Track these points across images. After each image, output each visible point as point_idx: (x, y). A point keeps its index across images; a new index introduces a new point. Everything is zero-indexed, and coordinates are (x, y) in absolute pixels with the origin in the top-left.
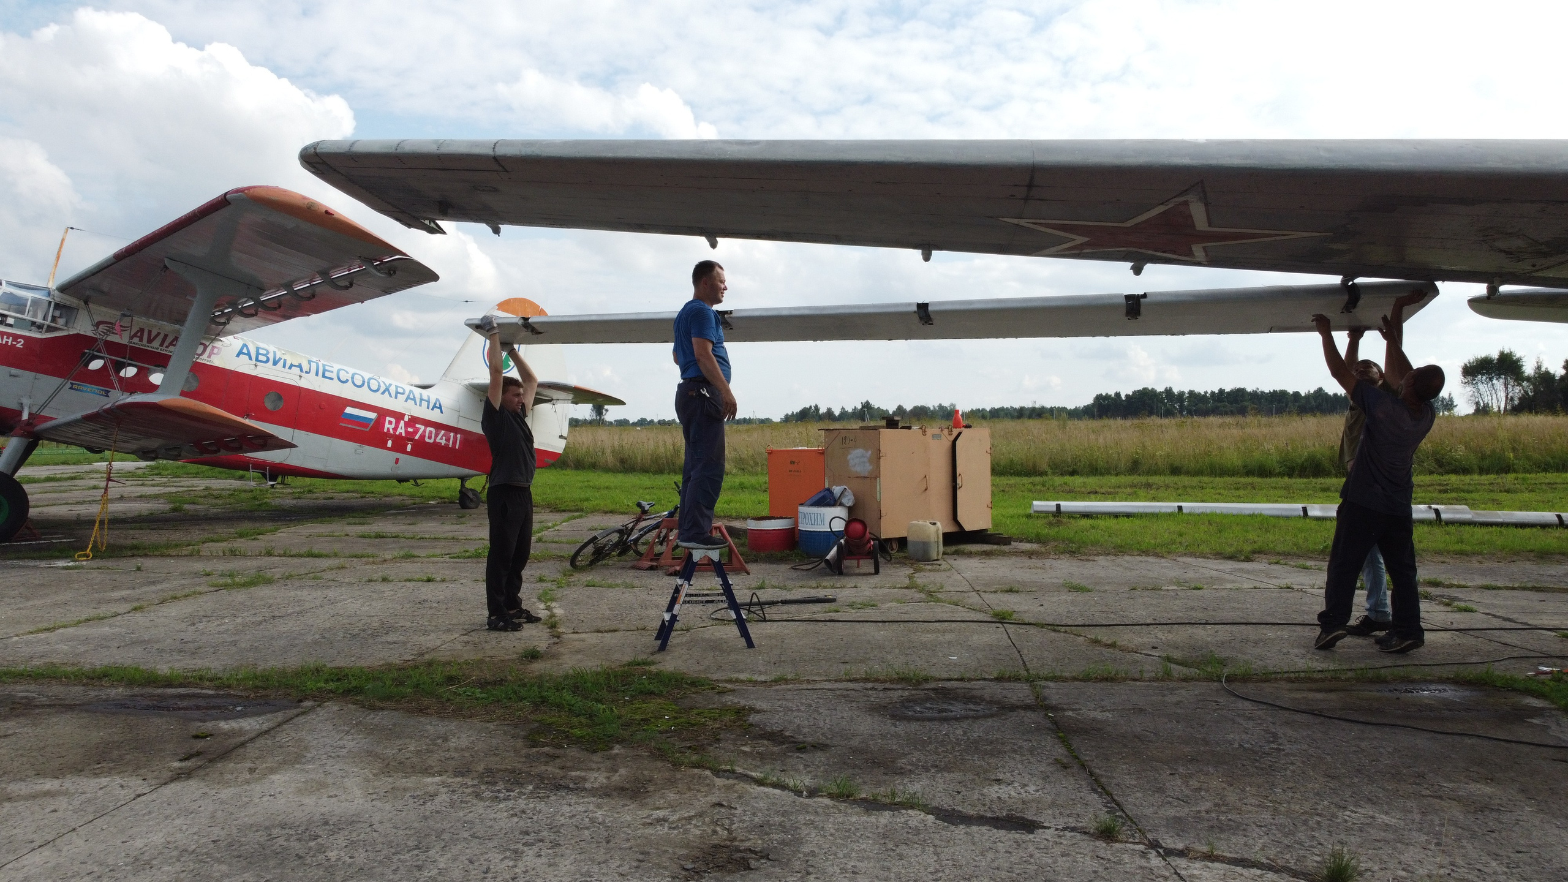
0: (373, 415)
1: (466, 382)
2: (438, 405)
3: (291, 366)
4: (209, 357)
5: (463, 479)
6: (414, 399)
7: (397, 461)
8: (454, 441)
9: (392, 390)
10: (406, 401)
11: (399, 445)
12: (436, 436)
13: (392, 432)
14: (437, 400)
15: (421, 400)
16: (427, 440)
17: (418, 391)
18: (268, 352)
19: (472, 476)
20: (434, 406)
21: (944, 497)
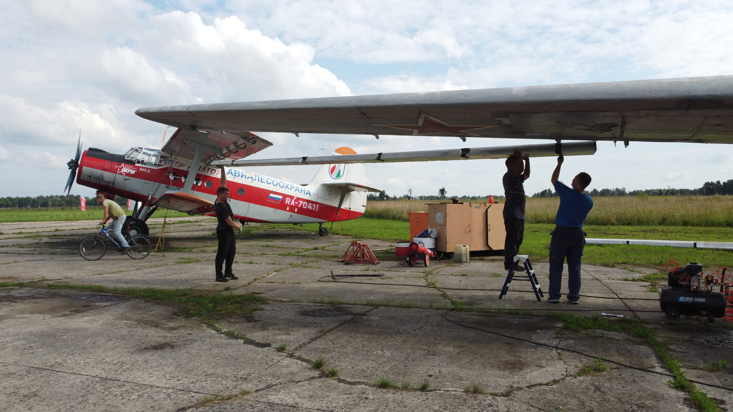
0: (281, 197)
1: (322, 183)
2: (308, 193)
3: (248, 177)
4: (217, 175)
5: (320, 223)
6: (298, 190)
7: (291, 216)
8: (316, 208)
9: (289, 187)
10: (295, 191)
11: (292, 209)
12: (308, 206)
13: (289, 204)
14: (309, 190)
15: (302, 190)
16: (304, 207)
17: (300, 187)
18: (239, 172)
19: (325, 222)
20: (307, 193)
21: (482, 234)
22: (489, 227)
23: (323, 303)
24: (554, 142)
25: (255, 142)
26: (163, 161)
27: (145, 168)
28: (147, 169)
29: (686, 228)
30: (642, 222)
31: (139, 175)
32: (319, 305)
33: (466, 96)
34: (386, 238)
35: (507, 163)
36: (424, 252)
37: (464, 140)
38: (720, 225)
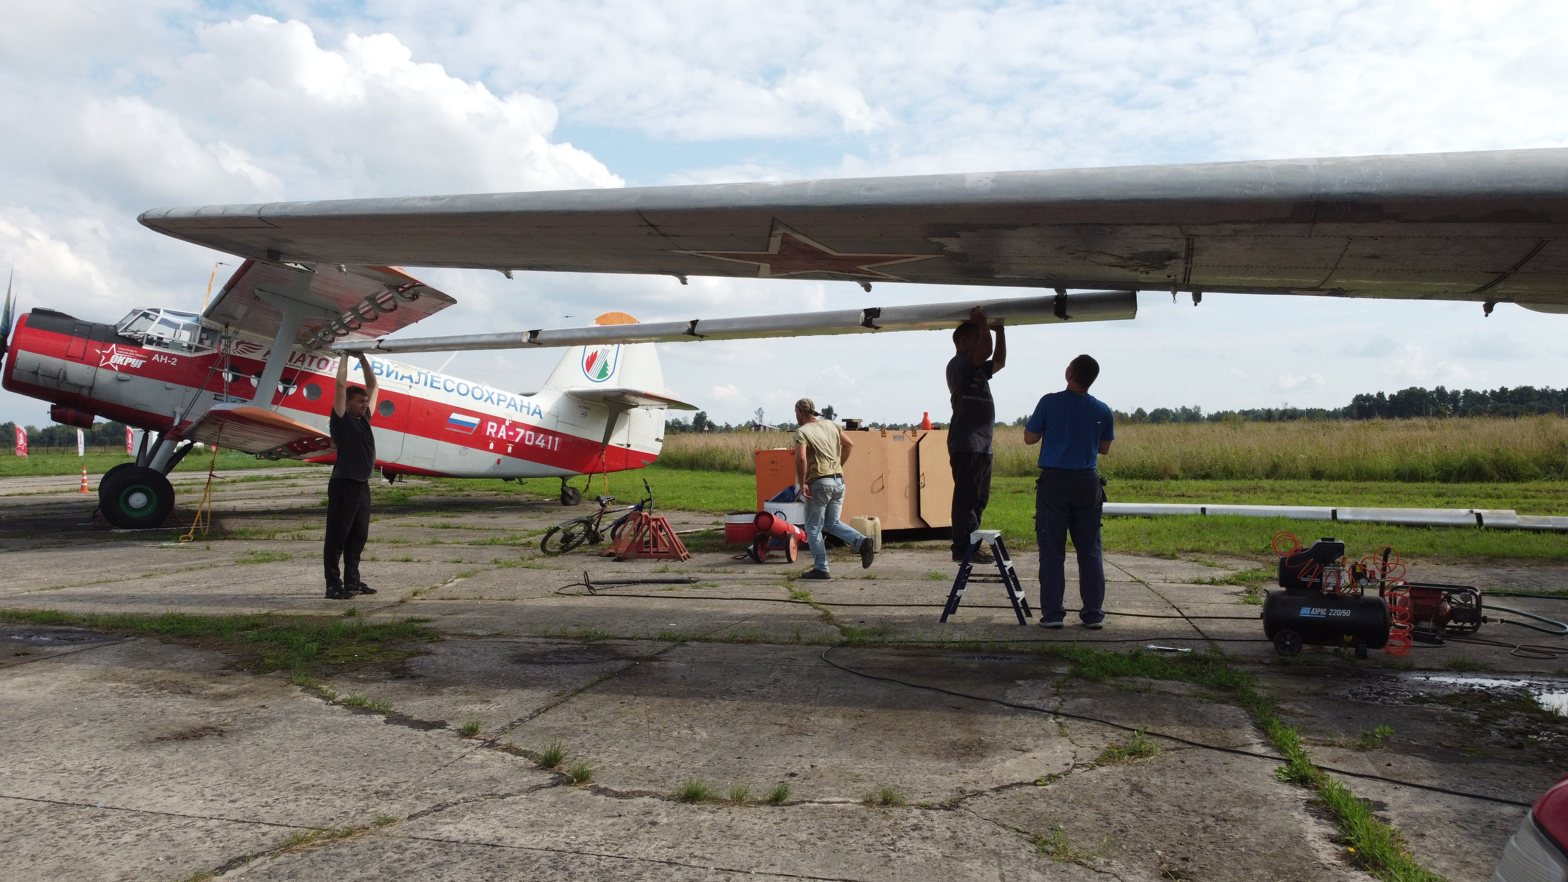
0: (476, 421)
1: (566, 390)
2: (537, 411)
3: (403, 377)
4: (331, 370)
5: (564, 478)
6: (515, 406)
7: (499, 461)
8: (552, 444)
9: (495, 398)
10: (507, 407)
11: (500, 446)
12: (536, 439)
13: (493, 435)
14: (537, 406)
15: (522, 406)
16: (527, 442)
17: (519, 399)
18: (382, 366)
19: (572, 476)
20: (534, 412)
21: (908, 495)
22: (922, 480)
23: (566, 637)
24: (1051, 292)
25: (418, 297)
26: (207, 339)
27: (165, 354)
28: (171, 356)
29: (1318, 483)
30: (1232, 473)
31: (151, 370)
32: (555, 641)
33: (870, 189)
34: (706, 508)
35: (956, 338)
36: (785, 532)
37: (868, 288)
38: (1383, 477)
